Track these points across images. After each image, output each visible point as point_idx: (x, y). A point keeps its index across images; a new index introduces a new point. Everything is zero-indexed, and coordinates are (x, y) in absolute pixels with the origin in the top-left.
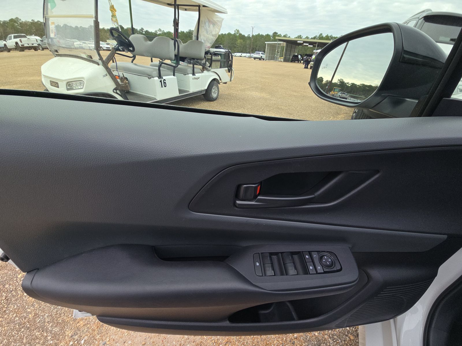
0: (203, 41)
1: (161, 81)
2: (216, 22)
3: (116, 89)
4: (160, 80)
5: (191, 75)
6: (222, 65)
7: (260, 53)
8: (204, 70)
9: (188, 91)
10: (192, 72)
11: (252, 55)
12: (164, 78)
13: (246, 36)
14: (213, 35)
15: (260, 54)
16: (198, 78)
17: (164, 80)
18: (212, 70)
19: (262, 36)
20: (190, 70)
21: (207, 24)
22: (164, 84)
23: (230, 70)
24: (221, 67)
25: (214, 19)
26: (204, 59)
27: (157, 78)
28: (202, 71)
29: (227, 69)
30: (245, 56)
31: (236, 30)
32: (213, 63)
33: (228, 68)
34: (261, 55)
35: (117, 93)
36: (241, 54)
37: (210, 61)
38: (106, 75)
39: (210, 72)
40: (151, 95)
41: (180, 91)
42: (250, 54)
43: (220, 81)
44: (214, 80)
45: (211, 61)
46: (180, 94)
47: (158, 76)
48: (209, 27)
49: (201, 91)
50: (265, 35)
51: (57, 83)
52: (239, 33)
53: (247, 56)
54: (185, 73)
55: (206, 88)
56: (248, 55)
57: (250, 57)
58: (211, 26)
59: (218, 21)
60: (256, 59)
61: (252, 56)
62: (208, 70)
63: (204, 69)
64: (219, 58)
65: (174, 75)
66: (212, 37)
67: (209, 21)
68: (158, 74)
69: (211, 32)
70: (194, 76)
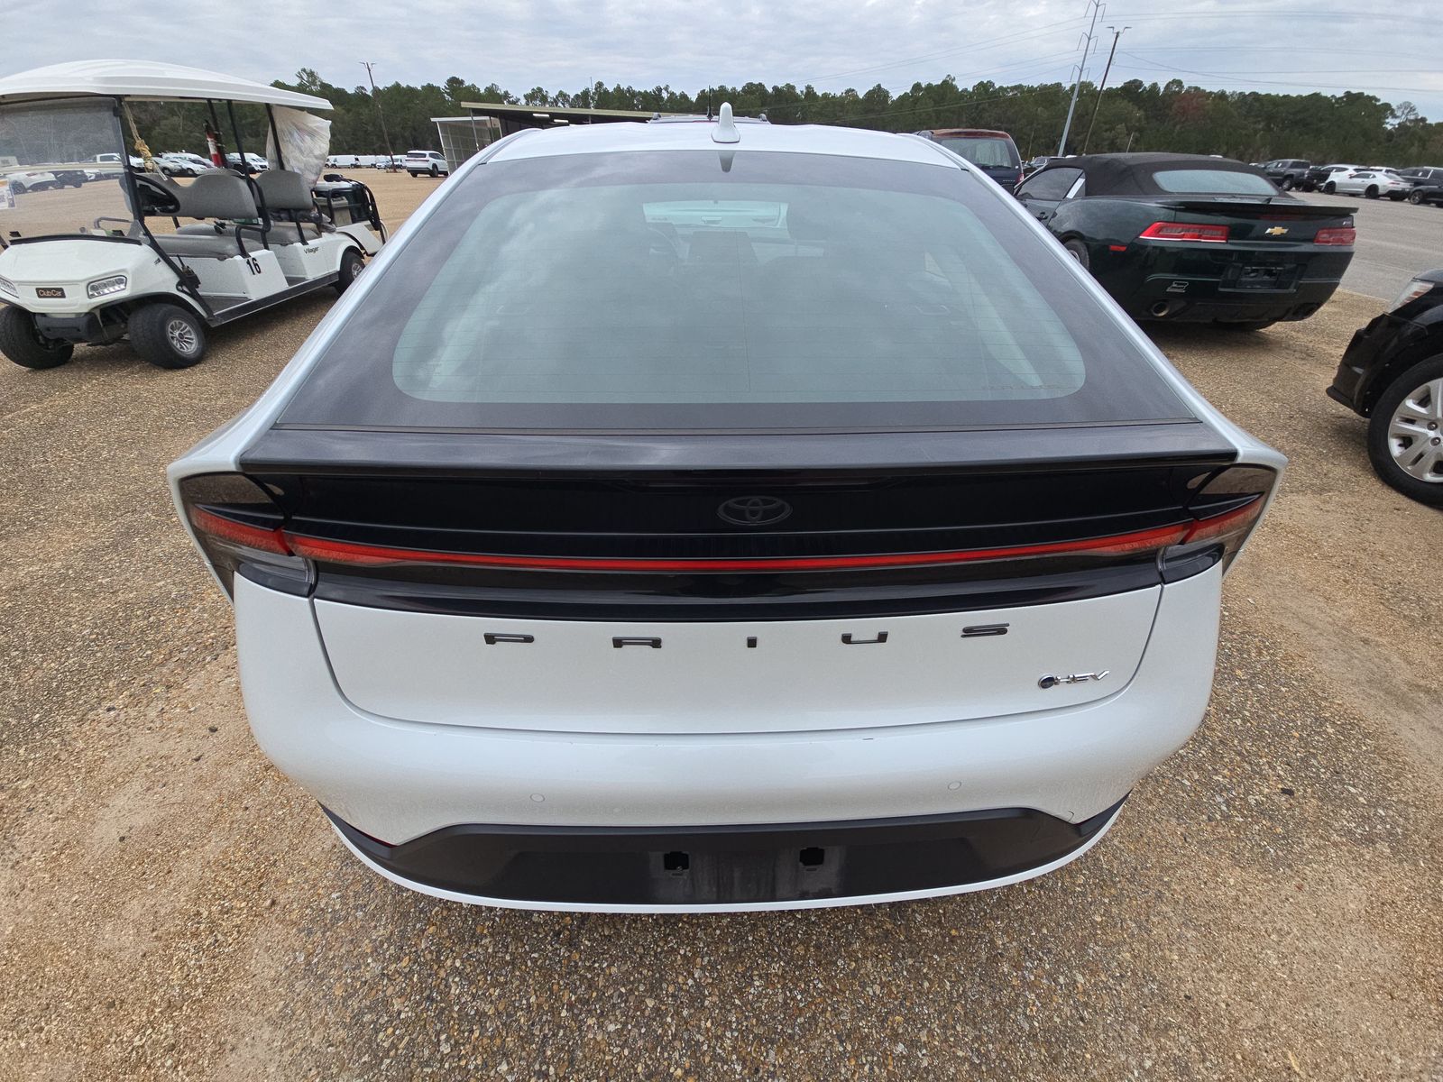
0: (297, 171)
1: (248, 263)
2: (315, 131)
3: (179, 284)
4: (246, 259)
5: (299, 245)
6: (356, 216)
7: (424, 155)
8: (321, 232)
9: (304, 279)
10: (298, 237)
11: (397, 160)
12: (253, 254)
13: (351, 90)
14: (316, 157)
15: (428, 158)
16: (316, 249)
17: (254, 259)
18: (339, 229)
19: (410, 90)
20: (293, 234)
21: (296, 135)
22: (255, 267)
23: (377, 225)
24: (354, 221)
25: (310, 125)
26: (313, 209)
27: (239, 258)
28: (319, 235)
29: (368, 222)
30: (374, 166)
31: (304, 70)
32: (337, 215)
33: (371, 221)
34: (433, 161)
35: (183, 291)
36: (353, 157)
37: (327, 210)
38: (159, 261)
39: (334, 234)
40: (235, 292)
41: (290, 281)
42: (389, 157)
43: (363, 252)
44: (350, 249)
45: (331, 212)
46: (290, 285)
47: (239, 252)
48: (303, 141)
49: (330, 276)
50: (419, 88)
51: (61, 290)
52: (318, 83)
53: (383, 165)
54: (285, 242)
55: (338, 268)
56: (382, 160)
57: (395, 168)
58: (307, 138)
59: (317, 127)
60: (419, 175)
61: (399, 163)
62: (331, 231)
63: (321, 229)
64: (345, 201)
65: (267, 248)
66: (316, 161)
67: (299, 129)
68: (238, 249)
69: (311, 152)
70: (306, 247)
